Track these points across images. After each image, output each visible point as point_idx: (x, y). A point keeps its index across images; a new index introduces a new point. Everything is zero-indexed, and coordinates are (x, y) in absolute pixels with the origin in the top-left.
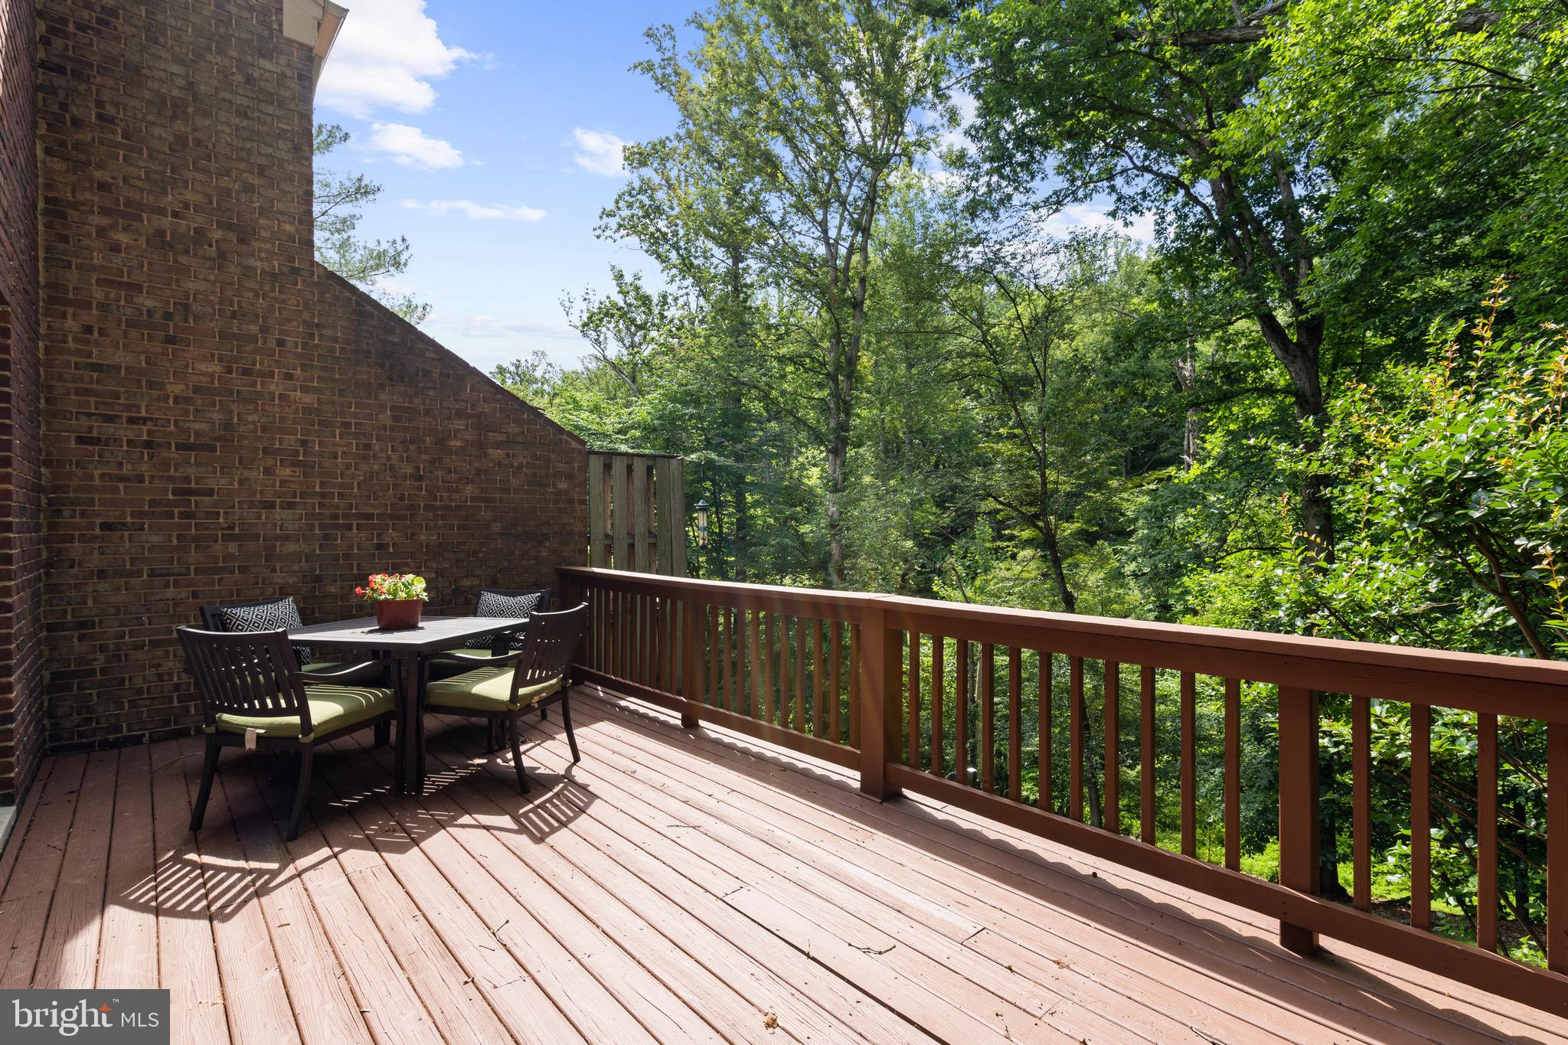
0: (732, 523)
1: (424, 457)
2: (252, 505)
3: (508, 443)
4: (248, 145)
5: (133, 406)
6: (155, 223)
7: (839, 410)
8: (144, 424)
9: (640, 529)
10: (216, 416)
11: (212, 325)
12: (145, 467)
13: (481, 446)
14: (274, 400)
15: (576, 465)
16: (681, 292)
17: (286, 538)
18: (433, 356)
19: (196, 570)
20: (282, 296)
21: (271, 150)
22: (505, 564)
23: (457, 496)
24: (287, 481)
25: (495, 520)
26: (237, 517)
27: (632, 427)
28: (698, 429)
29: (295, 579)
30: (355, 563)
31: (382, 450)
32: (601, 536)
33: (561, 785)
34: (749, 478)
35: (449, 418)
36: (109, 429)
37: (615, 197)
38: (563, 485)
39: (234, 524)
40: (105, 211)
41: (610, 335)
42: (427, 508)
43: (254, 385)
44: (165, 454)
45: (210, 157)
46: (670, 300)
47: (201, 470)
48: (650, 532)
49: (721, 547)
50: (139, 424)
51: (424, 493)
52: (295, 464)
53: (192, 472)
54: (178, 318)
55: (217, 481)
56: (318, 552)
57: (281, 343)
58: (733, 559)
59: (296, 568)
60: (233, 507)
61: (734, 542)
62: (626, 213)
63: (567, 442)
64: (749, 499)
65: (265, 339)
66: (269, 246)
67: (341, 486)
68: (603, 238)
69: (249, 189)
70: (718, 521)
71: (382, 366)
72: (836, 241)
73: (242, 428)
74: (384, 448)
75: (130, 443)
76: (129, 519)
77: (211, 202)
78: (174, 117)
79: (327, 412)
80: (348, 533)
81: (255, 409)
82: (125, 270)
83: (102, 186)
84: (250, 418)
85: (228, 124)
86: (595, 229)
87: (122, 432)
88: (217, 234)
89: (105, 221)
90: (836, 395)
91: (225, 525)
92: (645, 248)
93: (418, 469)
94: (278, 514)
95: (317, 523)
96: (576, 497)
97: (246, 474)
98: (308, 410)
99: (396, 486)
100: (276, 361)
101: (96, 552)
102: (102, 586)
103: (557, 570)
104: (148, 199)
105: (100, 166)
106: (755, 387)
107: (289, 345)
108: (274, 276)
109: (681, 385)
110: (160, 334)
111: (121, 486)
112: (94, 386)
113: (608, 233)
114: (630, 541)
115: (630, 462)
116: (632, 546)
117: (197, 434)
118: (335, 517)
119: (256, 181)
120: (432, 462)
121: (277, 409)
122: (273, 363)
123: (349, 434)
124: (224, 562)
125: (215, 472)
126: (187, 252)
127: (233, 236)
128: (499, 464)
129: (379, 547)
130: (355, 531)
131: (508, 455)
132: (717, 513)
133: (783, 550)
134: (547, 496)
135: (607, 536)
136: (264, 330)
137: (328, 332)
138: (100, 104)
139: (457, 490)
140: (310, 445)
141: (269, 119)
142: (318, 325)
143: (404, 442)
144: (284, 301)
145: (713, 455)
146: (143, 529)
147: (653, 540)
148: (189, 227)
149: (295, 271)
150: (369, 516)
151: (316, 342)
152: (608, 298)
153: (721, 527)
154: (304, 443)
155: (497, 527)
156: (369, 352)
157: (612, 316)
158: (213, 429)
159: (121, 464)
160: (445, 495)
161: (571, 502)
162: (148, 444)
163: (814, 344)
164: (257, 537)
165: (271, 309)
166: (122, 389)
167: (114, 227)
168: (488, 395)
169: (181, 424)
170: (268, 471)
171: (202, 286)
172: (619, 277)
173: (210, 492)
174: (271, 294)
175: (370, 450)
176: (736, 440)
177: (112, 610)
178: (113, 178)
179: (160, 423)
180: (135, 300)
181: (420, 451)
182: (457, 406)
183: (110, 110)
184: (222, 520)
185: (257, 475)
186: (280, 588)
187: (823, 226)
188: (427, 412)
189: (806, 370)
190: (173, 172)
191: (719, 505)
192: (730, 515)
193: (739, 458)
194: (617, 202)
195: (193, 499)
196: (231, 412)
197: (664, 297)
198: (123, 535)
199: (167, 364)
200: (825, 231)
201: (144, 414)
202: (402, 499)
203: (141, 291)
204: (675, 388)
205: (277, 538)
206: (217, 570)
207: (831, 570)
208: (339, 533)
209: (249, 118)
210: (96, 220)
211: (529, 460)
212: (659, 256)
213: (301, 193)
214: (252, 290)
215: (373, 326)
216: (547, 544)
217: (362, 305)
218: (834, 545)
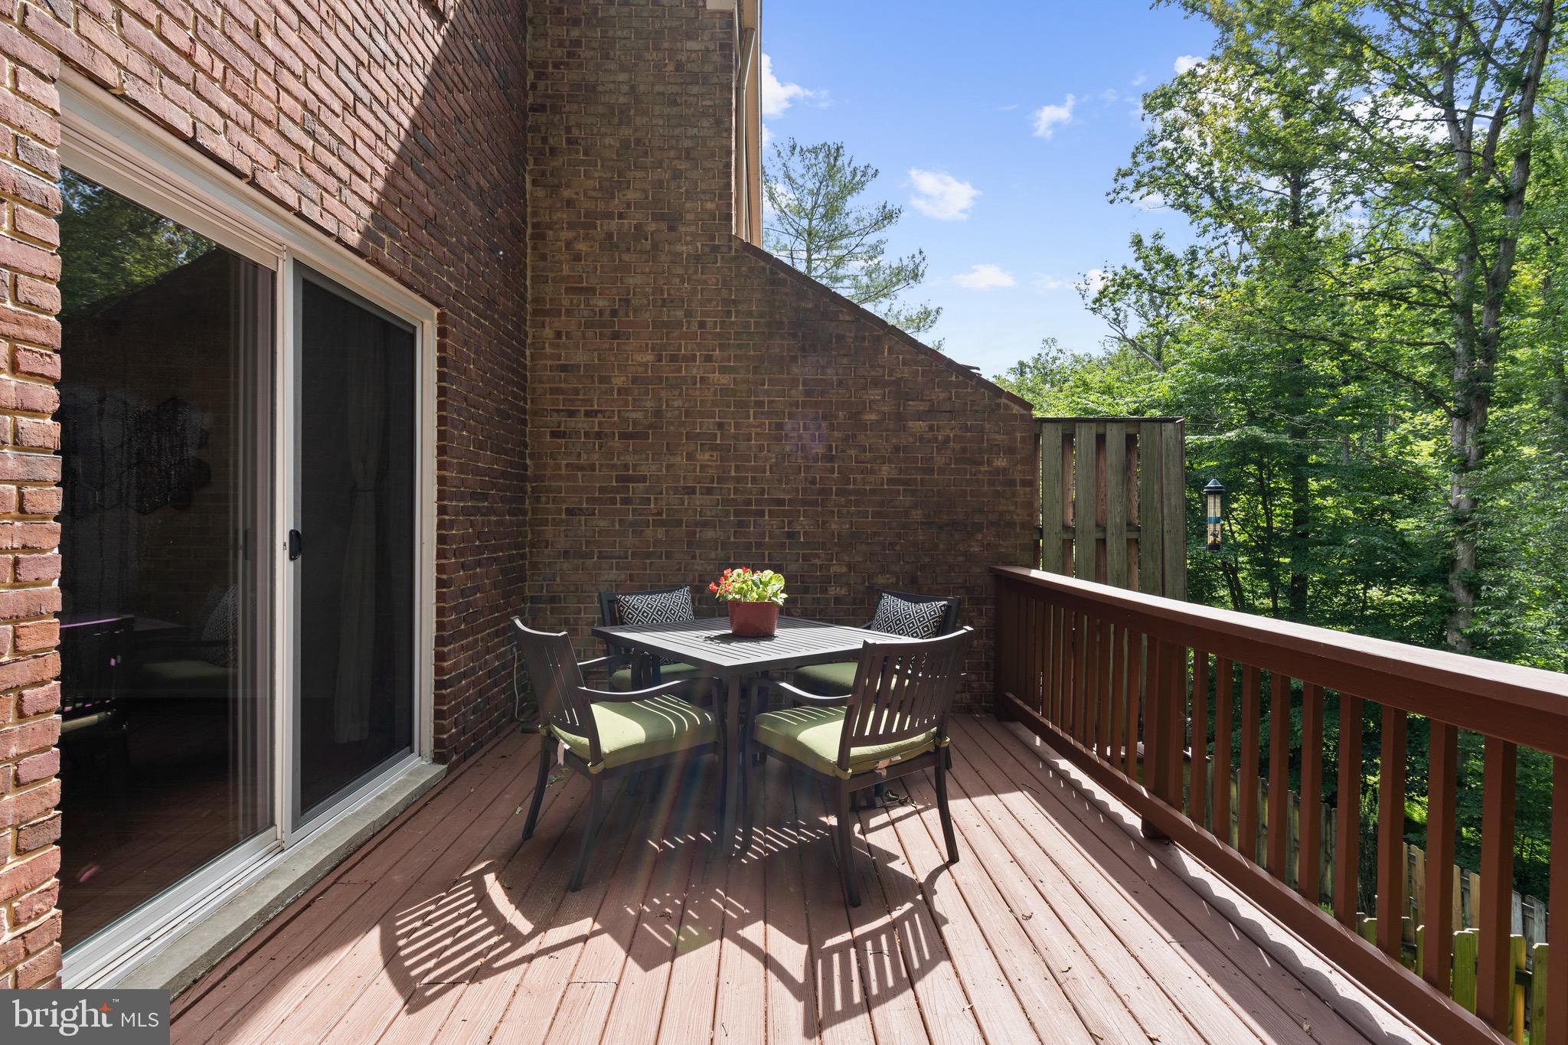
0: (1287, 516)
1: (836, 434)
2: (676, 490)
3: (932, 411)
4: (677, 131)
5: (588, 400)
6: (605, 228)
7: (1473, 353)
8: (596, 416)
9: (1115, 517)
10: (649, 404)
11: (647, 316)
12: (596, 457)
13: (899, 417)
14: (695, 384)
15: (1019, 435)
16: (1216, 243)
17: (704, 524)
18: (847, 318)
19: (633, 554)
20: (704, 277)
21: (695, 130)
22: (927, 560)
23: (872, 478)
24: (707, 466)
25: (915, 506)
26: (664, 503)
27: (1151, 406)
28: (1237, 401)
29: (712, 567)
30: (767, 553)
31: (793, 429)
32: (1059, 528)
33: (908, 906)
34: (1313, 459)
35: (864, 388)
36: (572, 423)
37: (1133, 150)
38: (1001, 462)
39: (662, 510)
40: (572, 226)
41: (1131, 312)
42: (841, 492)
43: (680, 371)
44: (611, 444)
45: (646, 153)
46: (1201, 255)
47: (637, 457)
48: (1129, 524)
49: (1269, 544)
50: (591, 417)
51: (836, 475)
52: (714, 448)
53: (630, 459)
54: (621, 313)
55: (649, 468)
56: (732, 539)
57: (702, 325)
58: (1287, 560)
59: (713, 555)
60: (661, 493)
61: (1289, 539)
62: (1146, 167)
63: (1007, 407)
64: (1313, 485)
65: (689, 323)
66: (693, 228)
67: (754, 469)
68: (1117, 201)
69: (677, 175)
70: (1266, 513)
71: (794, 336)
72: (1471, 114)
73: (669, 415)
74: (796, 426)
75: (587, 434)
76: (585, 505)
77: (647, 197)
78: (620, 123)
79: (741, 392)
80: (760, 520)
81: (680, 395)
82: (584, 275)
83: (570, 203)
84: (676, 404)
85: (661, 116)
86: (1108, 194)
87: (580, 425)
88: (652, 227)
89: (571, 234)
90: (1467, 334)
91: (655, 511)
92: (1170, 202)
93: (830, 447)
94: (699, 499)
95: (732, 509)
96: (1018, 477)
97: (672, 460)
98: (725, 391)
99: (808, 468)
100: (698, 344)
101: (562, 535)
102: (566, 566)
103: (991, 570)
104: (601, 206)
105: (568, 186)
106: (1324, 339)
107: (709, 325)
108: (697, 258)
109: (1214, 350)
110: (608, 331)
111: (580, 474)
112: (563, 385)
113: (1123, 194)
114: (1100, 535)
115: (1101, 431)
116: (1102, 543)
117: (635, 423)
118: (748, 502)
119: (682, 166)
120: (846, 439)
121: (698, 393)
122: (695, 347)
123: (762, 413)
124: (654, 547)
125: (647, 459)
126: (628, 249)
127: (664, 226)
128: (921, 439)
129: (791, 535)
130: (767, 517)
131: (931, 428)
132: (1264, 504)
133: (1370, 551)
134: (980, 477)
135: (1066, 528)
136: (688, 314)
137: (743, 307)
138: (568, 130)
139: (872, 472)
140: (726, 427)
141: (693, 100)
142: (735, 302)
143: (816, 419)
144: (705, 282)
145: (1257, 431)
146: (594, 514)
147: (1134, 535)
148: (630, 224)
149: (715, 249)
150: (780, 502)
151: (733, 319)
152: (1124, 267)
153: (1269, 520)
154: (721, 426)
155: (917, 515)
156: (782, 323)
157: (1129, 286)
158: (646, 417)
159: (580, 454)
160: (859, 477)
161: (1011, 483)
162: (599, 435)
163: (1426, 266)
164: (679, 523)
165: (694, 292)
166: (580, 386)
167: (576, 239)
168: (908, 357)
169: (623, 414)
170: (690, 456)
171: (639, 280)
172: (1138, 242)
173: (643, 479)
174: (695, 277)
175: (782, 429)
176: (1293, 411)
177: (572, 588)
178: (577, 194)
179: (607, 414)
180: (591, 303)
181: (832, 427)
182: (873, 373)
183: (575, 132)
184: (652, 506)
185: (680, 460)
186: (700, 576)
187: (1446, 101)
188: (840, 383)
189: (1411, 306)
190: (619, 177)
191: (1268, 495)
192: (1283, 506)
193: (1298, 433)
194: (1134, 156)
195: (631, 485)
196: (660, 399)
197: (1194, 253)
198: (580, 521)
199: (613, 359)
200: (1449, 106)
201: (596, 407)
202: (813, 482)
203: (595, 294)
204: (1205, 355)
205: (697, 524)
206: (648, 555)
207: (1453, 582)
208: (752, 519)
209: (678, 105)
210: (566, 235)
211: (959, 433)
212: (1187, 208)
213: (721, 167)
214: (678, 275)
215: (786, 294)
216: (980, 537)
217: (776, 273)
218: (1460, 547)
